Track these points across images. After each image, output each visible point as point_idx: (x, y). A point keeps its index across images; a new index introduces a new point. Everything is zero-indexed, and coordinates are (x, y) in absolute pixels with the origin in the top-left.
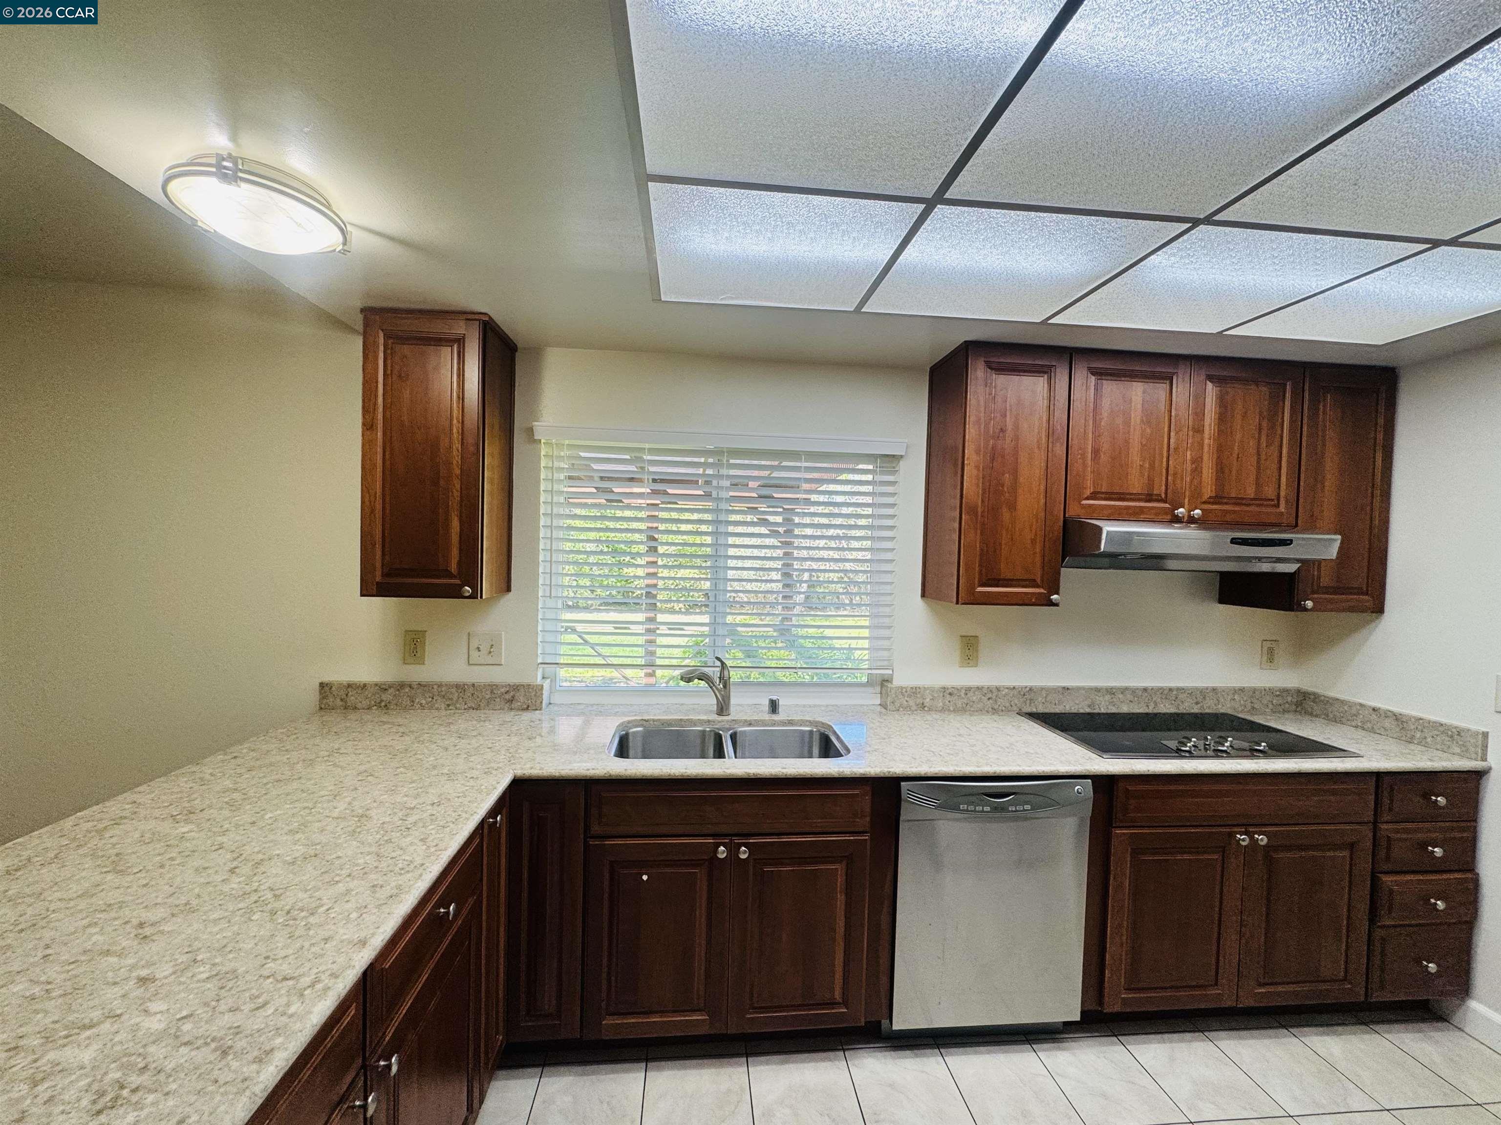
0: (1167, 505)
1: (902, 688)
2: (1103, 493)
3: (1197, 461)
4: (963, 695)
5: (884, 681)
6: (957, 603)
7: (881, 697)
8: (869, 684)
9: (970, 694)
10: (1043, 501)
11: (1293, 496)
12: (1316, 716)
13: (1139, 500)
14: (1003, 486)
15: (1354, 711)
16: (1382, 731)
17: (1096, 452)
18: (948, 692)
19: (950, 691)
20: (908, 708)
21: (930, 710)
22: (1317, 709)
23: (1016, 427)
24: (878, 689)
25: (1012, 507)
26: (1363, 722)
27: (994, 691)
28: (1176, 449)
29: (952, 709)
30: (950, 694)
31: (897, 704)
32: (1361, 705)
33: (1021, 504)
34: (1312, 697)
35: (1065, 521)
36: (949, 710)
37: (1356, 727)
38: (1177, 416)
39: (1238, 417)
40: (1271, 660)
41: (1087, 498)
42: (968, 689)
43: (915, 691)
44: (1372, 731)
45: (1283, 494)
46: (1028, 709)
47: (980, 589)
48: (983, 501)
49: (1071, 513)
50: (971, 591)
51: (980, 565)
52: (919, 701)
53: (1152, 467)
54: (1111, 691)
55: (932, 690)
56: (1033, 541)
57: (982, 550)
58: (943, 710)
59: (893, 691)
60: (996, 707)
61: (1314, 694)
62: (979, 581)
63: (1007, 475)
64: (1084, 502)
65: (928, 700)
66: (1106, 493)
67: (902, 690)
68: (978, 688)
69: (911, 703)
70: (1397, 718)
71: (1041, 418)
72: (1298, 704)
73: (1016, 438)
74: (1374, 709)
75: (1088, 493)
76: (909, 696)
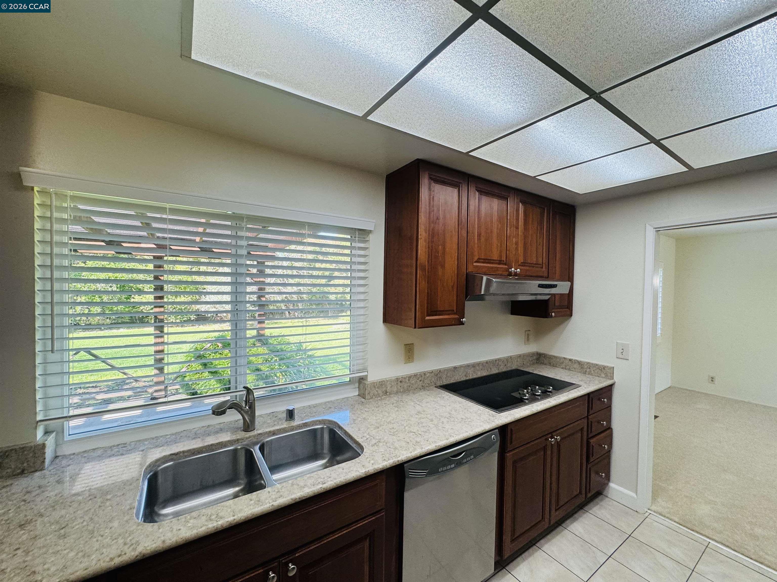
0: (507, 267)
1: (374, 383)
2: (482, 259)
3: (517, 243)
4: (407, 381)
5: (361, 380)
6: (415, 328)
7: (359, 391)
8: (351, 381)
9: (411, 379)
10: (456, 263)
11: (547, 264)
12: (546, 364)
13: (496, 263)
14: (438, 253)
15: (562, 361)
16: (573, 370)
17: (479, 235)
18: (400, 381)
19: (400, 380)
20: (378, 395)
21: (390, 394)
22: (546, 361)
23: (445, 217)
24: (357, 385)
25: (443, 266)
26: (566, 366)
27: (422, 375)
28: (510, 236)
29: (402, 391)
30: (401, 382)
31: (371, 394)
32: (564, 358)
33: (447, 265)
34: (543, 356)
35: (467, 274)
36: (400, 392)
37: (563, 368)
38: (510, 219)
39: (530, 222)
40: (528, 340)
41: (476, 262)
42: (410, 377)
43: (382, 384)
44: (569, 369)
45: (544, 262)
46: (439, 384)
47: (427, 318)
48: (428, 262)
49: (470, 270)
50: (423, 319)
51: (428, 303)
52: (384, 389)
53: (501, 246)
54: (474, 366)
55: (391, 381)
56: (453, 287)
57: (428, 293)
58: (397, 393)
59: (369, 386)
60: (424, 385)
61: (544, 354)
62: (427, 313)
63: (440, 247)
64: (475, 264)
65: (389, 388)
66: (484, 259)
67: (374, 385)
68: (415, 375)
69: (380, 392)
70: (579, 363)
71: (455, 214)
72: (538, 359)
73: (444, 225)
74: (570, 360)
75: (476, 258)
76: (378, 388)
